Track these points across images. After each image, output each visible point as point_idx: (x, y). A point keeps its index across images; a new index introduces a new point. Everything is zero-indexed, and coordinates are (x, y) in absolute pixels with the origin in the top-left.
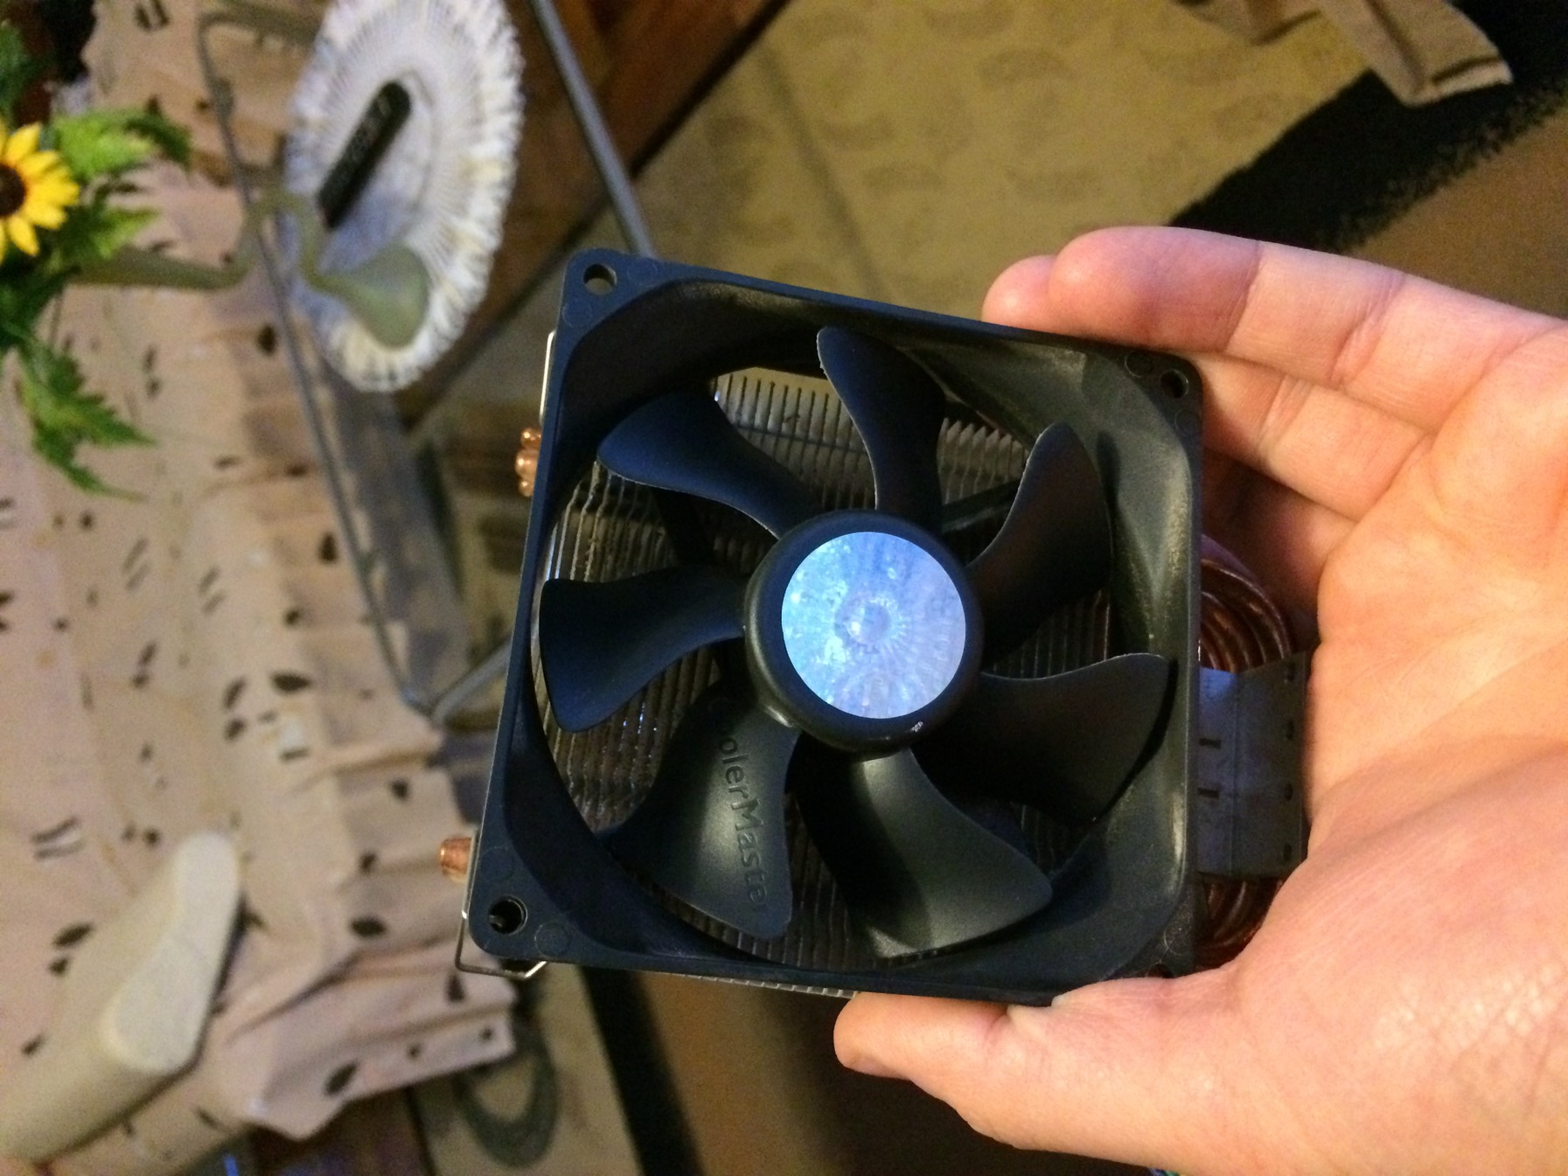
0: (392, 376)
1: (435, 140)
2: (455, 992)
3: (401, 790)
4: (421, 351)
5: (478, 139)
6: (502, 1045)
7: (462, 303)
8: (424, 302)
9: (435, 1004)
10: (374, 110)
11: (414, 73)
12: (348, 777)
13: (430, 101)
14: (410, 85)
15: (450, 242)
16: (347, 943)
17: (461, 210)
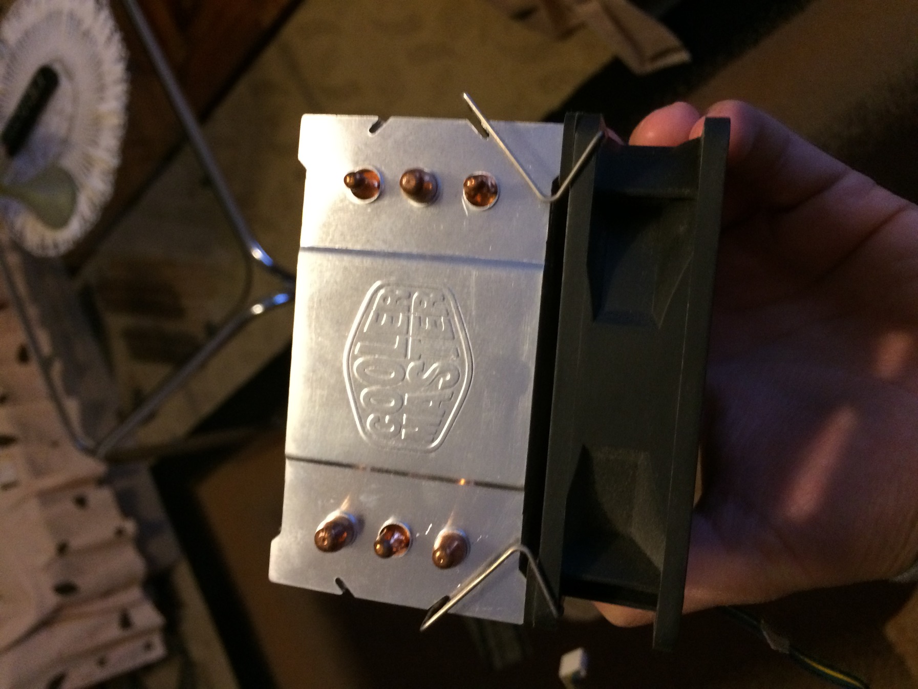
0: (56, 246)
1: (75, 100)
2: (126, 622)
3: (81, 502)
4: (74, 229)
5: (102, 99)
6: (158, 651)
7: (99, 200)
8: (74, 200)
9: (113, 631)
10: (34, 83)
11: (60, 61)
12: (46, 497)
13: (70, 76)
14: (58, 68)
15: (88, 163)
16: (52, 600)
17: (94, 143)
